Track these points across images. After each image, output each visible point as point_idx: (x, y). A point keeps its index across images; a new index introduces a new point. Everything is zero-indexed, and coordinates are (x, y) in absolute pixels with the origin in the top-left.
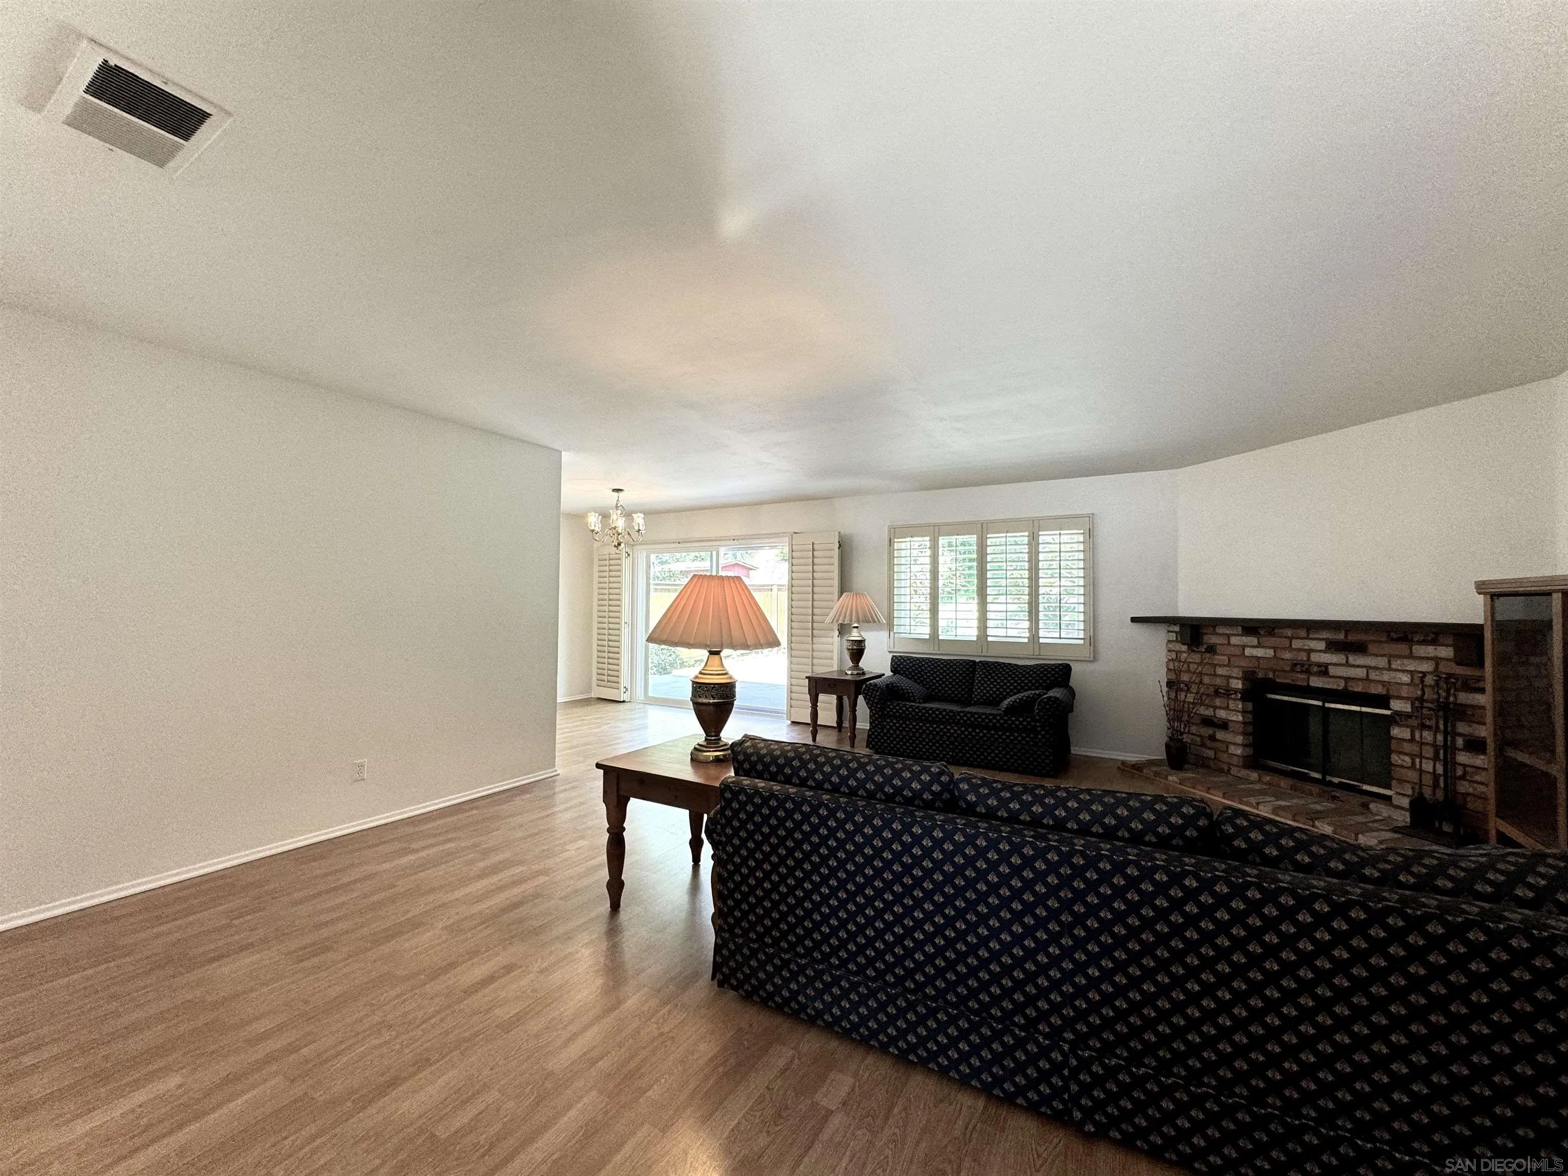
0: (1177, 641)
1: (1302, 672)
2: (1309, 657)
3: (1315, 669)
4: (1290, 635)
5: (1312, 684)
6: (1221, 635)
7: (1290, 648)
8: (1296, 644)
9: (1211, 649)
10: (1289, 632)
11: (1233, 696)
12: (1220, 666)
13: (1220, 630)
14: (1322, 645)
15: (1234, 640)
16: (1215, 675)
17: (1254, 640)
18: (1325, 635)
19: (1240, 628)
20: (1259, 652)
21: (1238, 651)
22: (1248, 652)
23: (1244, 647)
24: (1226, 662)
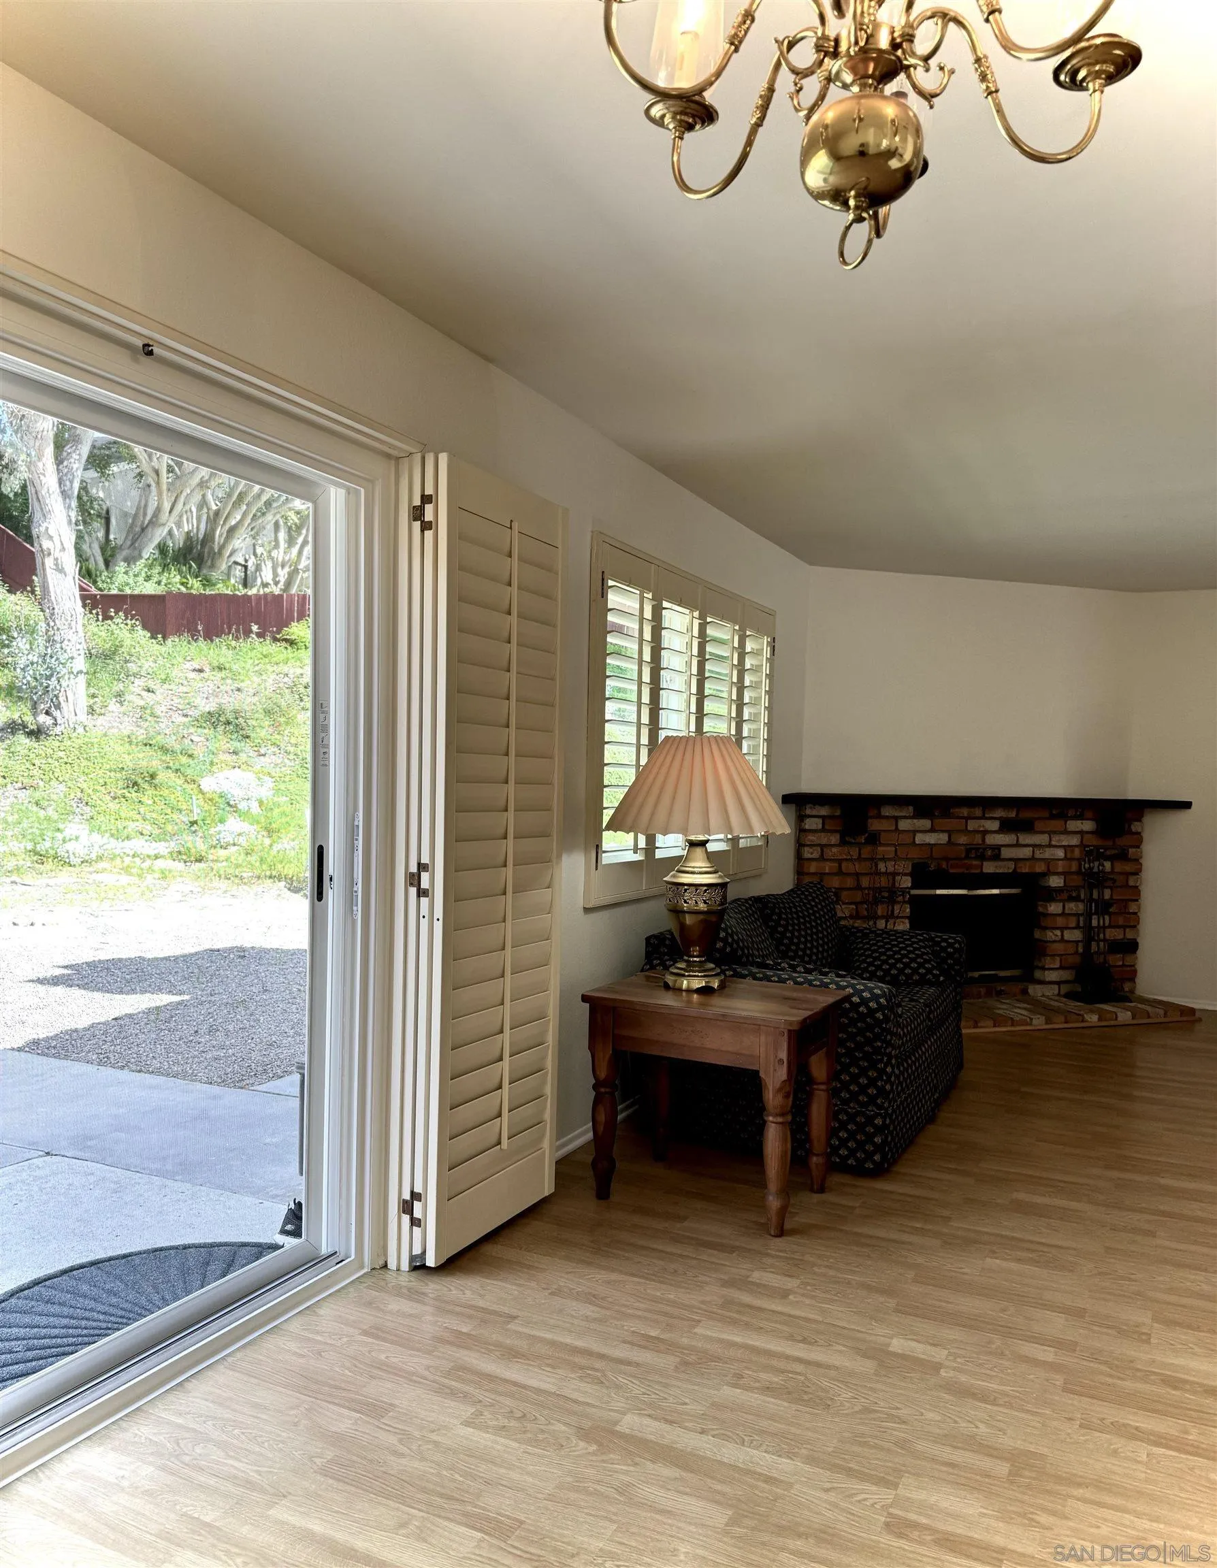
0: (823, 830)
1: (976, 858)
2: (984, 840)
3: (989, 853)
4: (966, 815)
5: (985, 871)
6: (887, 817)
7: (966, 831)
8: (972, 825)
9: (874, 839)
10: (965, 812)
11: (900, 899)
12: (884, 859)
13: (887, 811)
14: (995, 825)
15: (904, 825)
16: (878, 873)
17: (926, 823)
18: (999, 813)
19: (911, 808)
20: (931, 839)
21: (907, 839)
22: (920, 838)
23: (915, 832)
24: (892, 855)
